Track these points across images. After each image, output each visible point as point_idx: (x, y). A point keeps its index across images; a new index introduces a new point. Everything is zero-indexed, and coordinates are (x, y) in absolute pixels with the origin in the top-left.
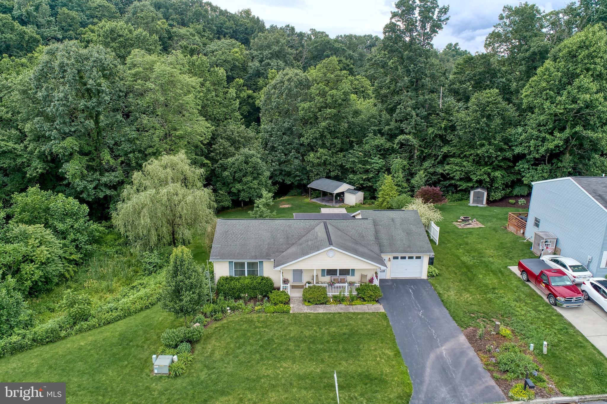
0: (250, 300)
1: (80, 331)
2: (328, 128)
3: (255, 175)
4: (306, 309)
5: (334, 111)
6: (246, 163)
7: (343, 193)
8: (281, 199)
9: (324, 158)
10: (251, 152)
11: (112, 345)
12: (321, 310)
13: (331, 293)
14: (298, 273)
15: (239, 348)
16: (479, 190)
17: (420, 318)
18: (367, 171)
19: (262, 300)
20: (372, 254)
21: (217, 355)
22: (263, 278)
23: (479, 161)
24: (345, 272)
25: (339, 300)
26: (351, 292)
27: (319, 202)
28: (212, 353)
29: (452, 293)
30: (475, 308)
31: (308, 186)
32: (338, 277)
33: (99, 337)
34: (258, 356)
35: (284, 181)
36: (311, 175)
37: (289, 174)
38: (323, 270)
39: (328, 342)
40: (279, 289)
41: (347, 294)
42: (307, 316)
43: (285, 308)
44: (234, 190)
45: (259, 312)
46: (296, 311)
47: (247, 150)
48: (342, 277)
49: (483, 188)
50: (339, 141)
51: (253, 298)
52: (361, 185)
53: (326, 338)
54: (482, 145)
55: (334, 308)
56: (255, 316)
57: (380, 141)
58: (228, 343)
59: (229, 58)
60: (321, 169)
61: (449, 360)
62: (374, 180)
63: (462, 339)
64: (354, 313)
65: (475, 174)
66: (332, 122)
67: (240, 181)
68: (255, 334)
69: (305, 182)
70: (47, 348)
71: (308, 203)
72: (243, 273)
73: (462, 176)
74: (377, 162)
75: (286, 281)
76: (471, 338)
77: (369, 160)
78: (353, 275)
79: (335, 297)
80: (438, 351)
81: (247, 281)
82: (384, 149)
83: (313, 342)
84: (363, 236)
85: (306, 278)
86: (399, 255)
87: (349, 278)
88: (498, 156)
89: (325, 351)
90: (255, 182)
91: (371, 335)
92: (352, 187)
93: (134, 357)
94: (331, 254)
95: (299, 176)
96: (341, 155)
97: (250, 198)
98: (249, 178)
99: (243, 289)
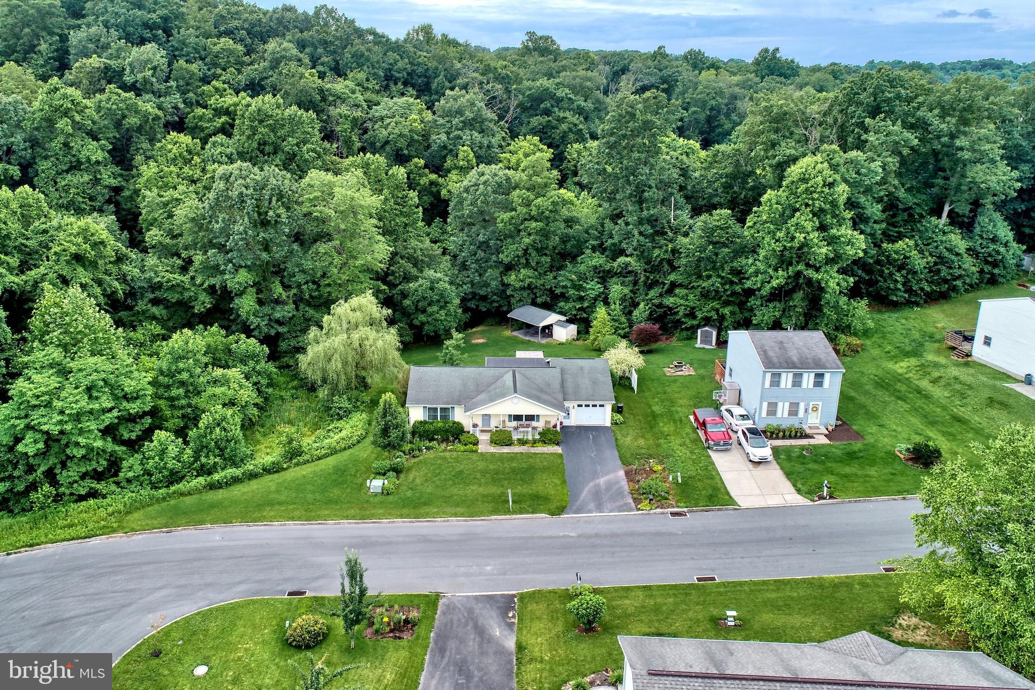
0: (442, 442)
1: (297, 464)
2: (533, 245)
3: (442, 304)
4: (493, 449)
5: (540, 225)
6: (432, 289)
7: (551, 325)
8: (474, 330)
9: (528, 281)
10: (439, 275)
11: (329, 474)
12: (506, 450)
13: (515, 437)
14: (487, 418)
15: (435, 476)
16: (707, 328)
17: (591, 458)
18: (581, 299)
19: (453, 442)
20: (555, 401)
21: (418, 481)
22: (454, 423)
23: (705, 295)
24: (530, 418)
25: (522, 442)
26: (533, 435)
27: (521, 336)
28: (414, 480)
29: (629, 439)
30: (643, 451)
31: (509, 316)
32: (524, 422)
33: (317, 469)
34: (451, 482)
35: (477, 306)
36: (513, 301)
37: (484, 298)
38: (510, 416)
39: (508, 473)
40: (469, 432)
41: (530, 438)
42: (493, 454)
43: (474, 448)
44: (416, 322)
45: (451, 451)
46: (484, 451)
47: (432, 272)
48: (528, 422)
49: (712, 326)
50: (548, 259)
51: (446, 440)
52: (575, 315)
53: (507, 471)
54: (709, 277)
55: (517, 449)
56: (447, 454)
57: (598, 260)
58: (426, 474)
59: (406, 132)
60: (525, 294)
61: (603, 487)
62: (590, 310)
63: (622, 473)
64: (534, 454)
65: (701, 310)
66: (538, 238)
67: (424, 311)
68: (449, 467)
69: (505, 309)
70: (276, 476)
71: (508, 338)
72: (436, 417)
73: (687, 312)
74: (593, 287)
75: (475, 426)
76: (627, 473)
77: (585, 285)
78: (538, 421)
79: (519, 440)
80: (597, 481)
81: (440, 425)
82: (604, 271)
83: (496, 474)
84: (549, 385)
85: (494, 423)
86: (584, 403)
87: (534, 424)
88: (726, 290)
89: (505, 479)
90: (443, 312)
91: (545, 469)
92: (563, 318)
93: (351, 482)
94: (516, 401)
95: (497, 302)
96: (550, 276)
97: (435, 332)
98: (435, 308)
99: (436, 432)
